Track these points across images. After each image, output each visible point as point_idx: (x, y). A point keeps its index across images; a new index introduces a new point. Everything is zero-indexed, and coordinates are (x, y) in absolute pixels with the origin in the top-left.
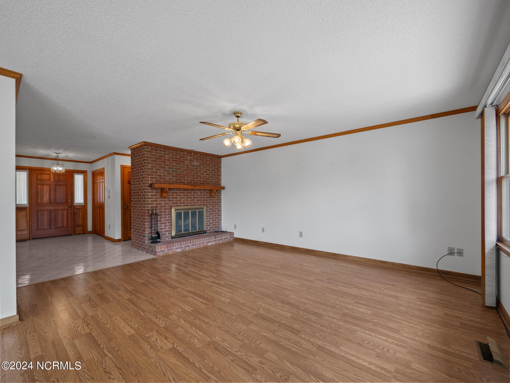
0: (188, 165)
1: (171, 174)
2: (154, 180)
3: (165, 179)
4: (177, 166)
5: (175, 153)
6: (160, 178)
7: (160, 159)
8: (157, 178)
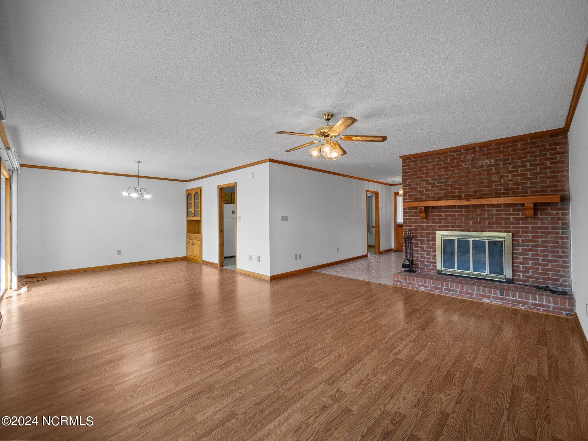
0: (467, 168)
1: (436, 187)
2: (413, 198)
3: (427, 194)
4: (447, 175)
5: (443, 157)
6: (421, 195)
7: (420, 171)
8: (416, 195)
